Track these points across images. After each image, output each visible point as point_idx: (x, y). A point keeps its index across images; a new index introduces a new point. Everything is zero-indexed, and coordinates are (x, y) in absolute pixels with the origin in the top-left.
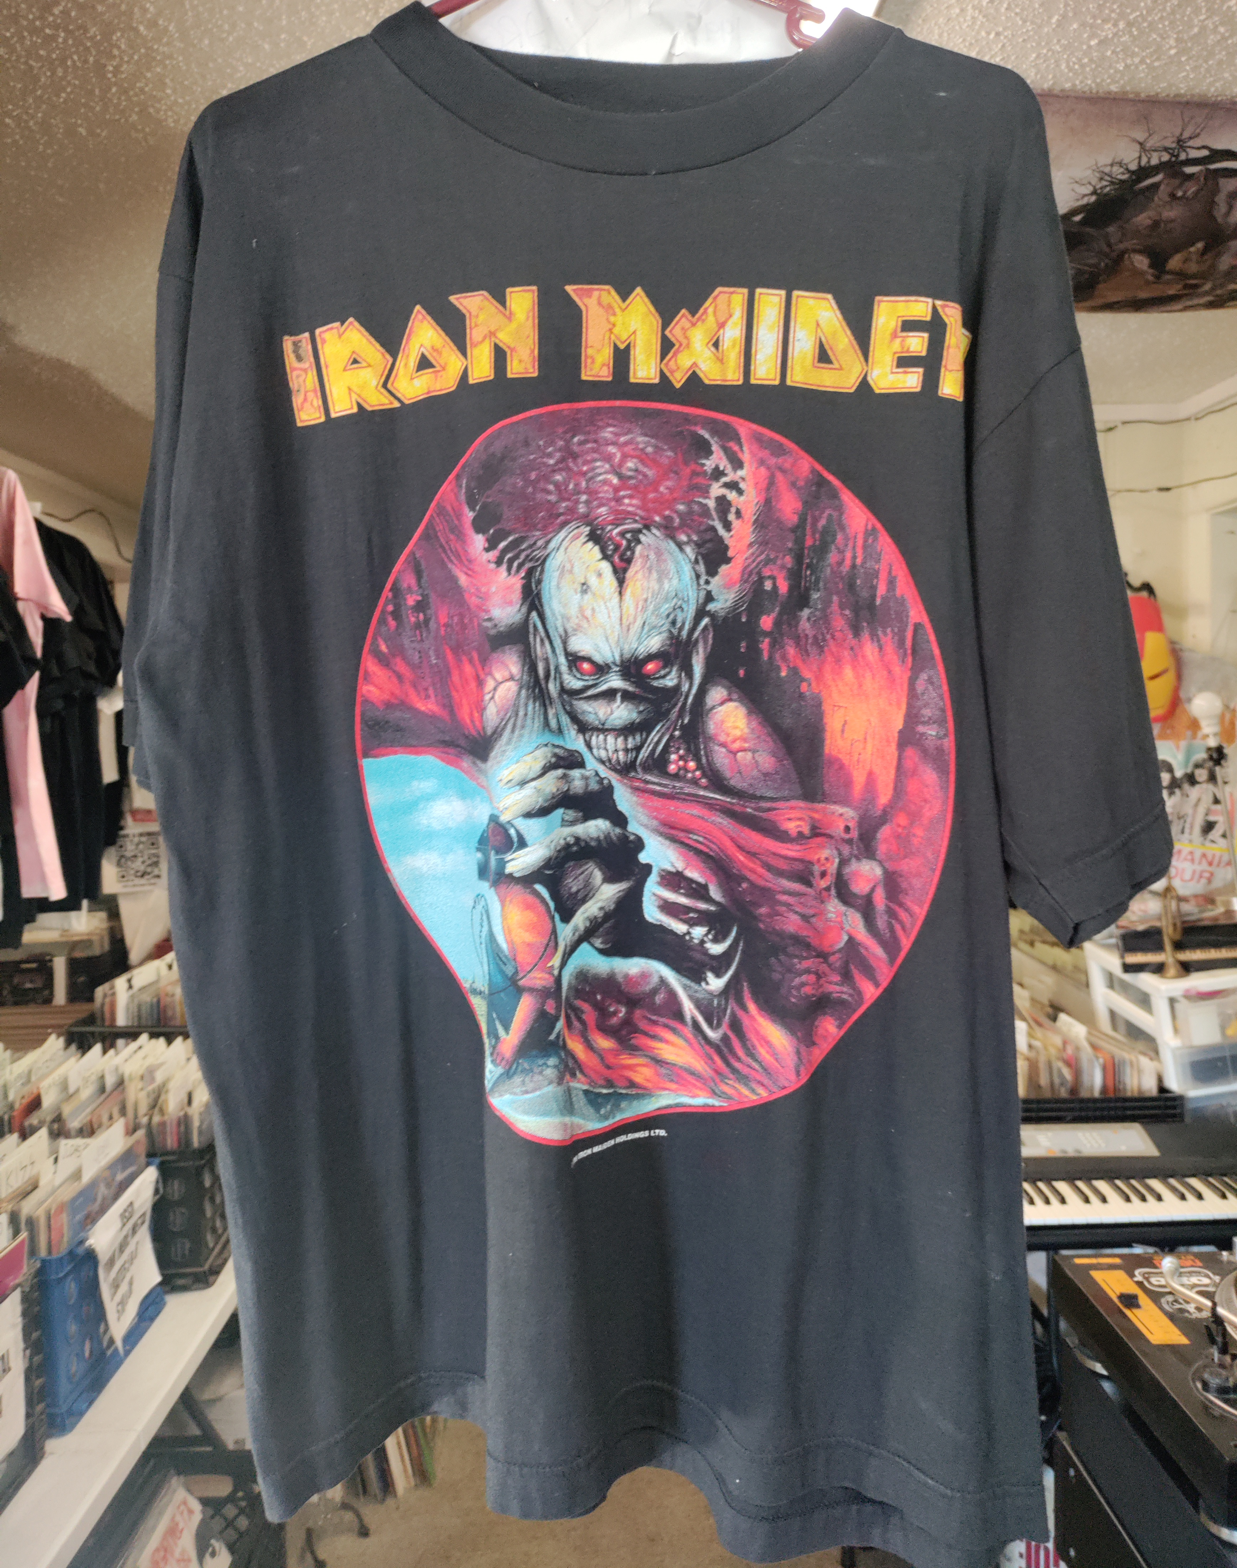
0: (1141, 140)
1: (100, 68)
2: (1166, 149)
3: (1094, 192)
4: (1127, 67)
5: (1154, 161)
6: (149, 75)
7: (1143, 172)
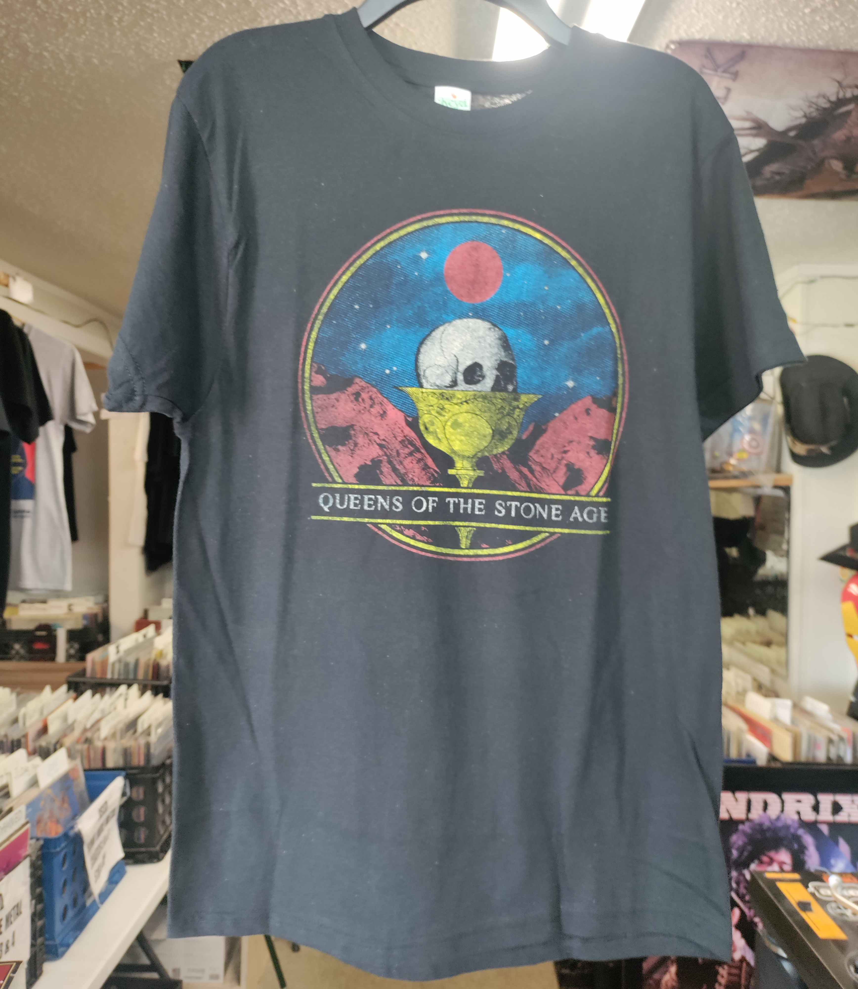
0: (839, 79)
1: (109, 18)
3: (805, 116)
4: (831, 28)
5: (849, 95)
6: (142, 23)
7: (841, 102)
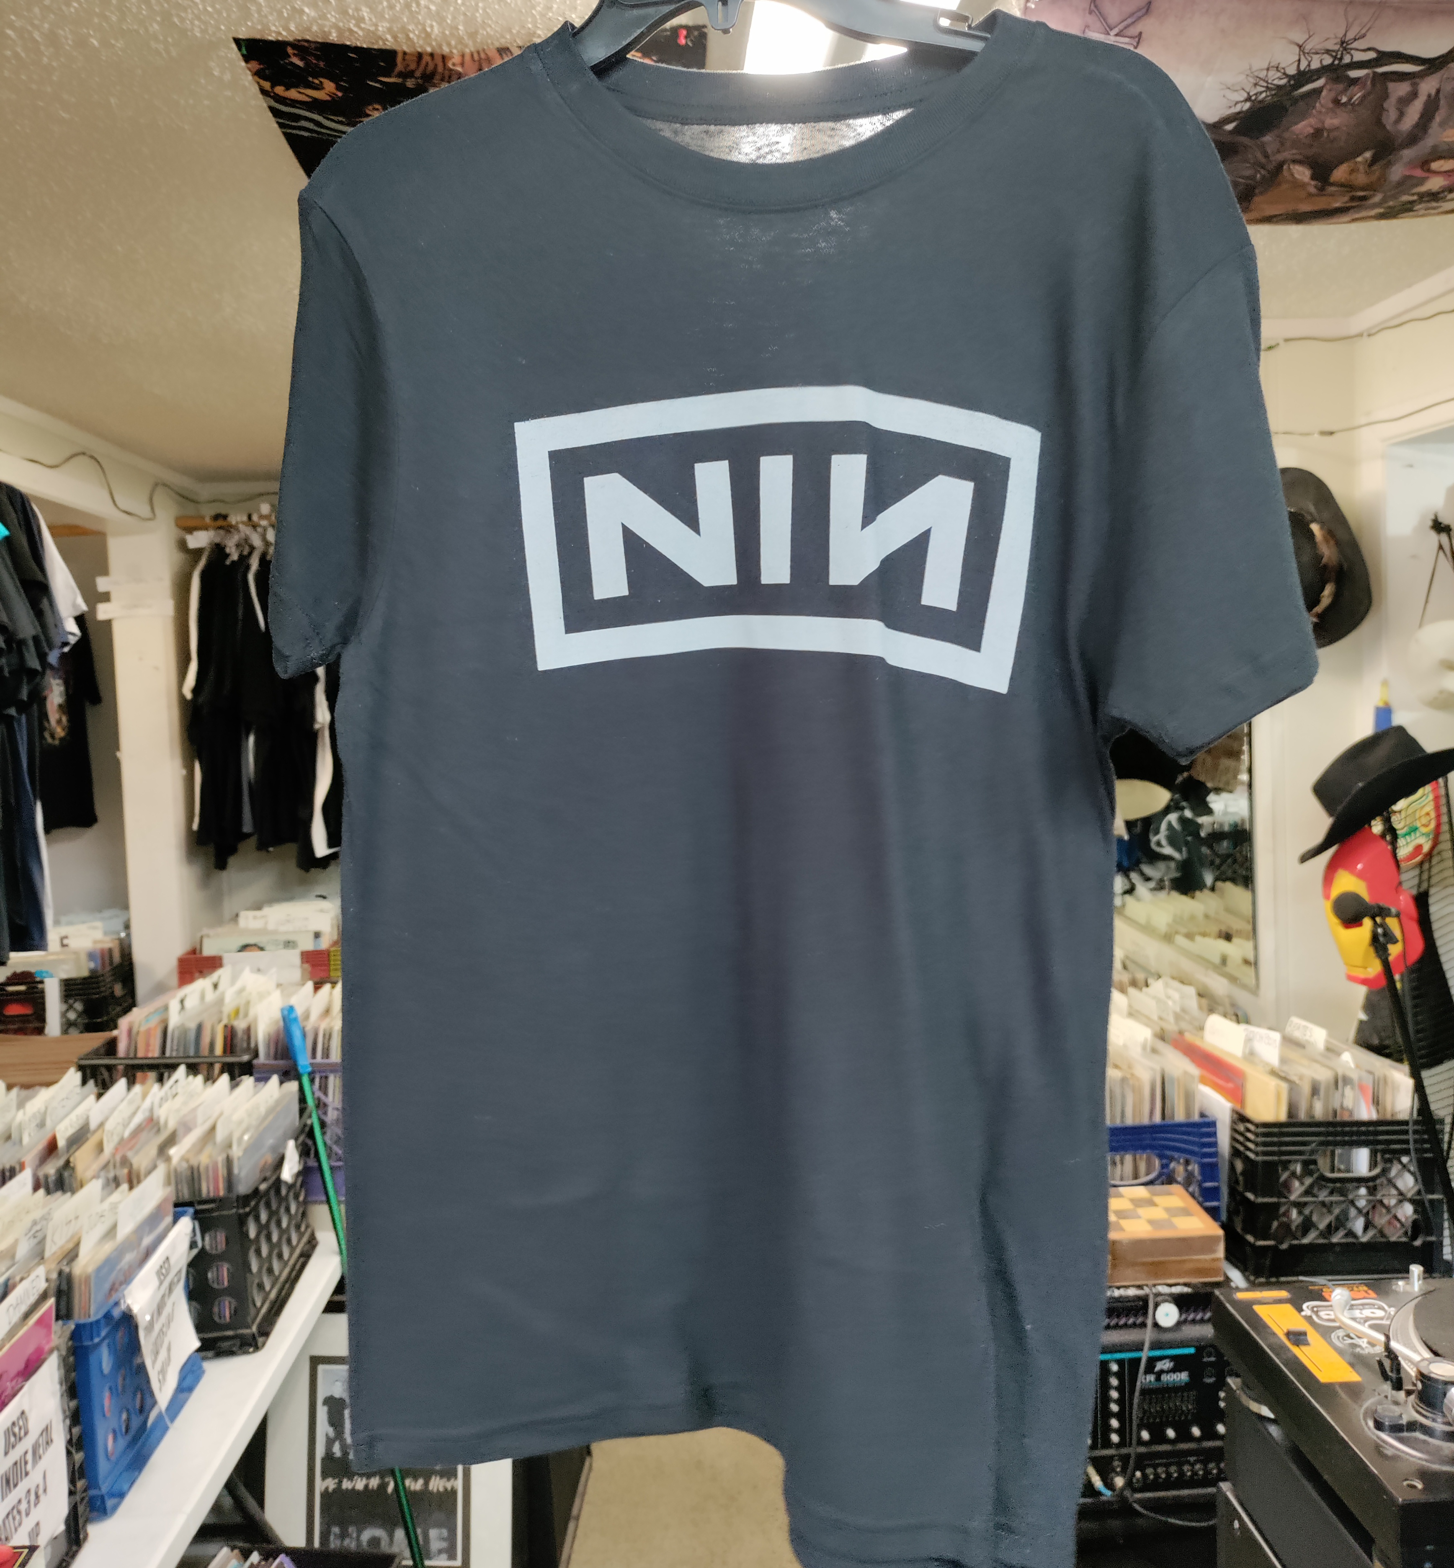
0: (1300, 42)
2: (1328, 52)
3: (1248, 99)
5: (1315, 65)
7: (1303, 77)
